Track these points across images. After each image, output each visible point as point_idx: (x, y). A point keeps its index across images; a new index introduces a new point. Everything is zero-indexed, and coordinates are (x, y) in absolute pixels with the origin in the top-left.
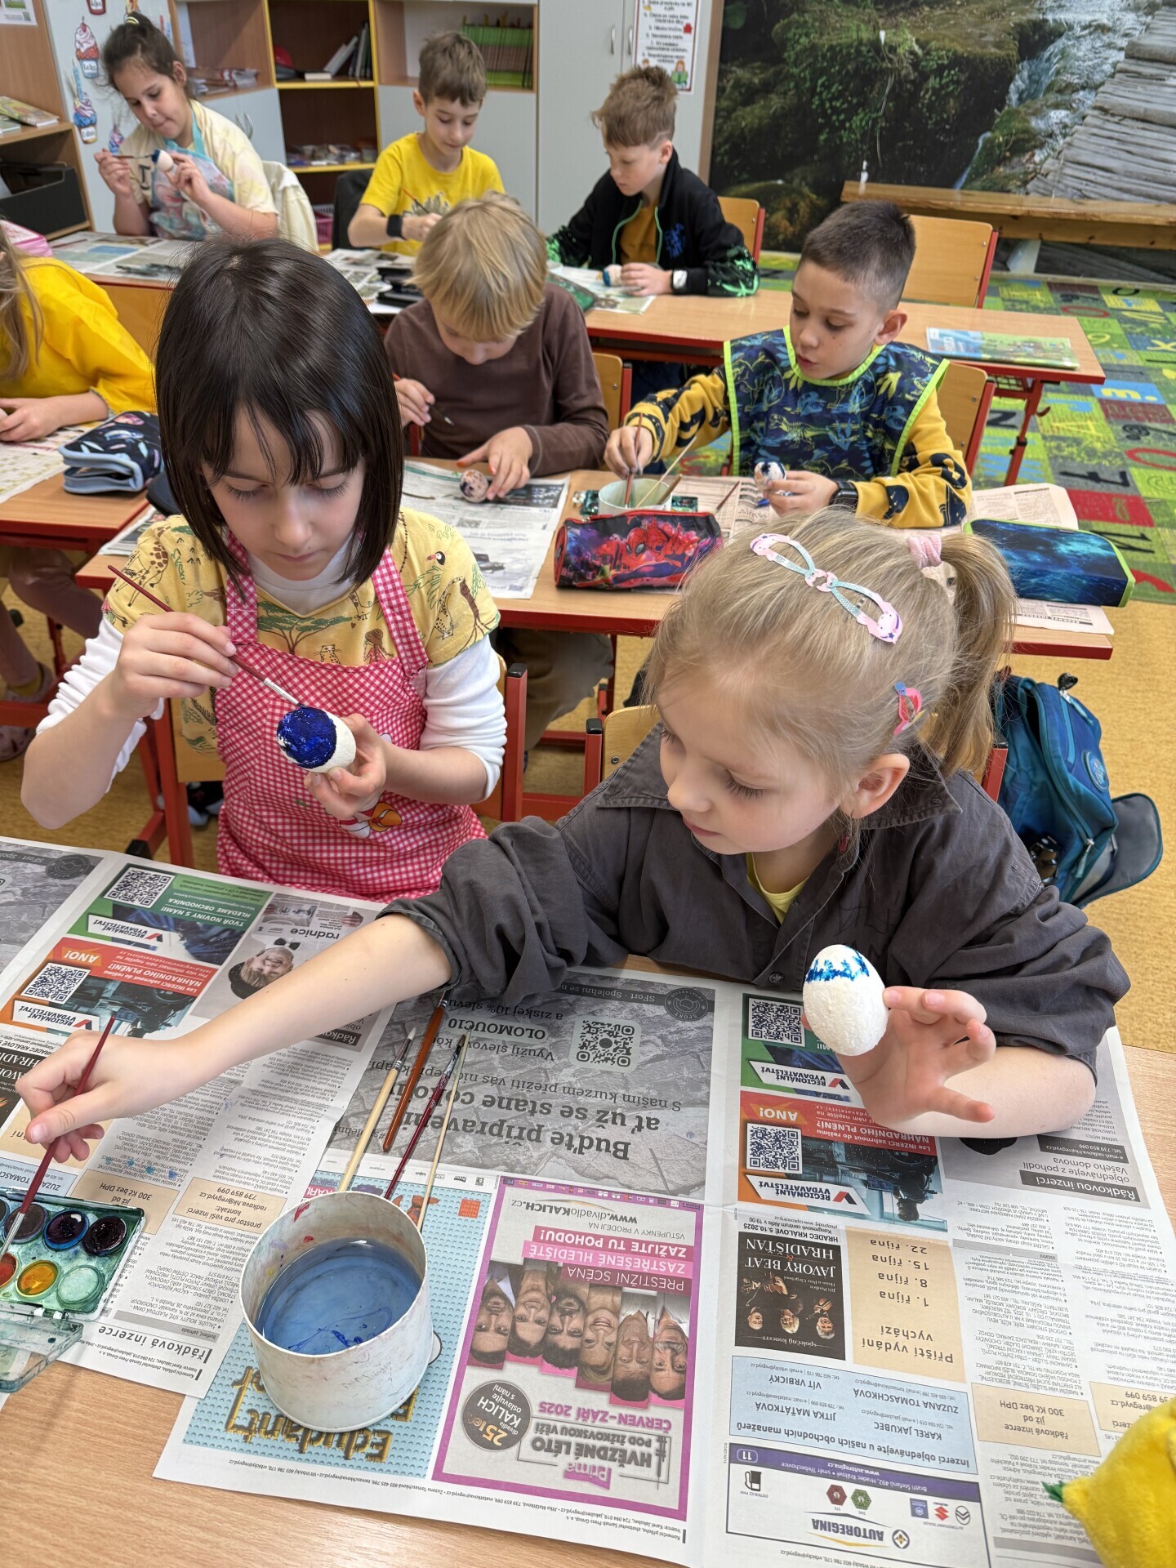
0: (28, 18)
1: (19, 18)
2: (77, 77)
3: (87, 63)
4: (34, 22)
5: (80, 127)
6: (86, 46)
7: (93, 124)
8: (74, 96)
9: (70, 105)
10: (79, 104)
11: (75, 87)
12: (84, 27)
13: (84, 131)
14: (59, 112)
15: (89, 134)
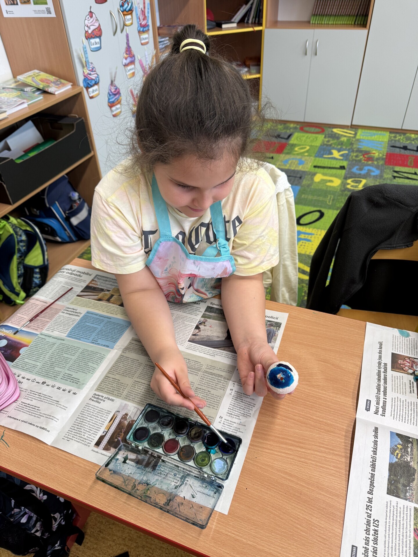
0: (49, 12)
1: (43, 12)
2: (85, 52)
3: (93, 41)
4: (53, 15)
5: (87, 88)
6: (92, 28)
7: (97, 83)
8: (83, 67)
9: (80, 74)
10: (87, 72)
11: (84, 60)
12: (91, 13)
13: (90, 90)
14: (72, 79)
15: (93, 91)
